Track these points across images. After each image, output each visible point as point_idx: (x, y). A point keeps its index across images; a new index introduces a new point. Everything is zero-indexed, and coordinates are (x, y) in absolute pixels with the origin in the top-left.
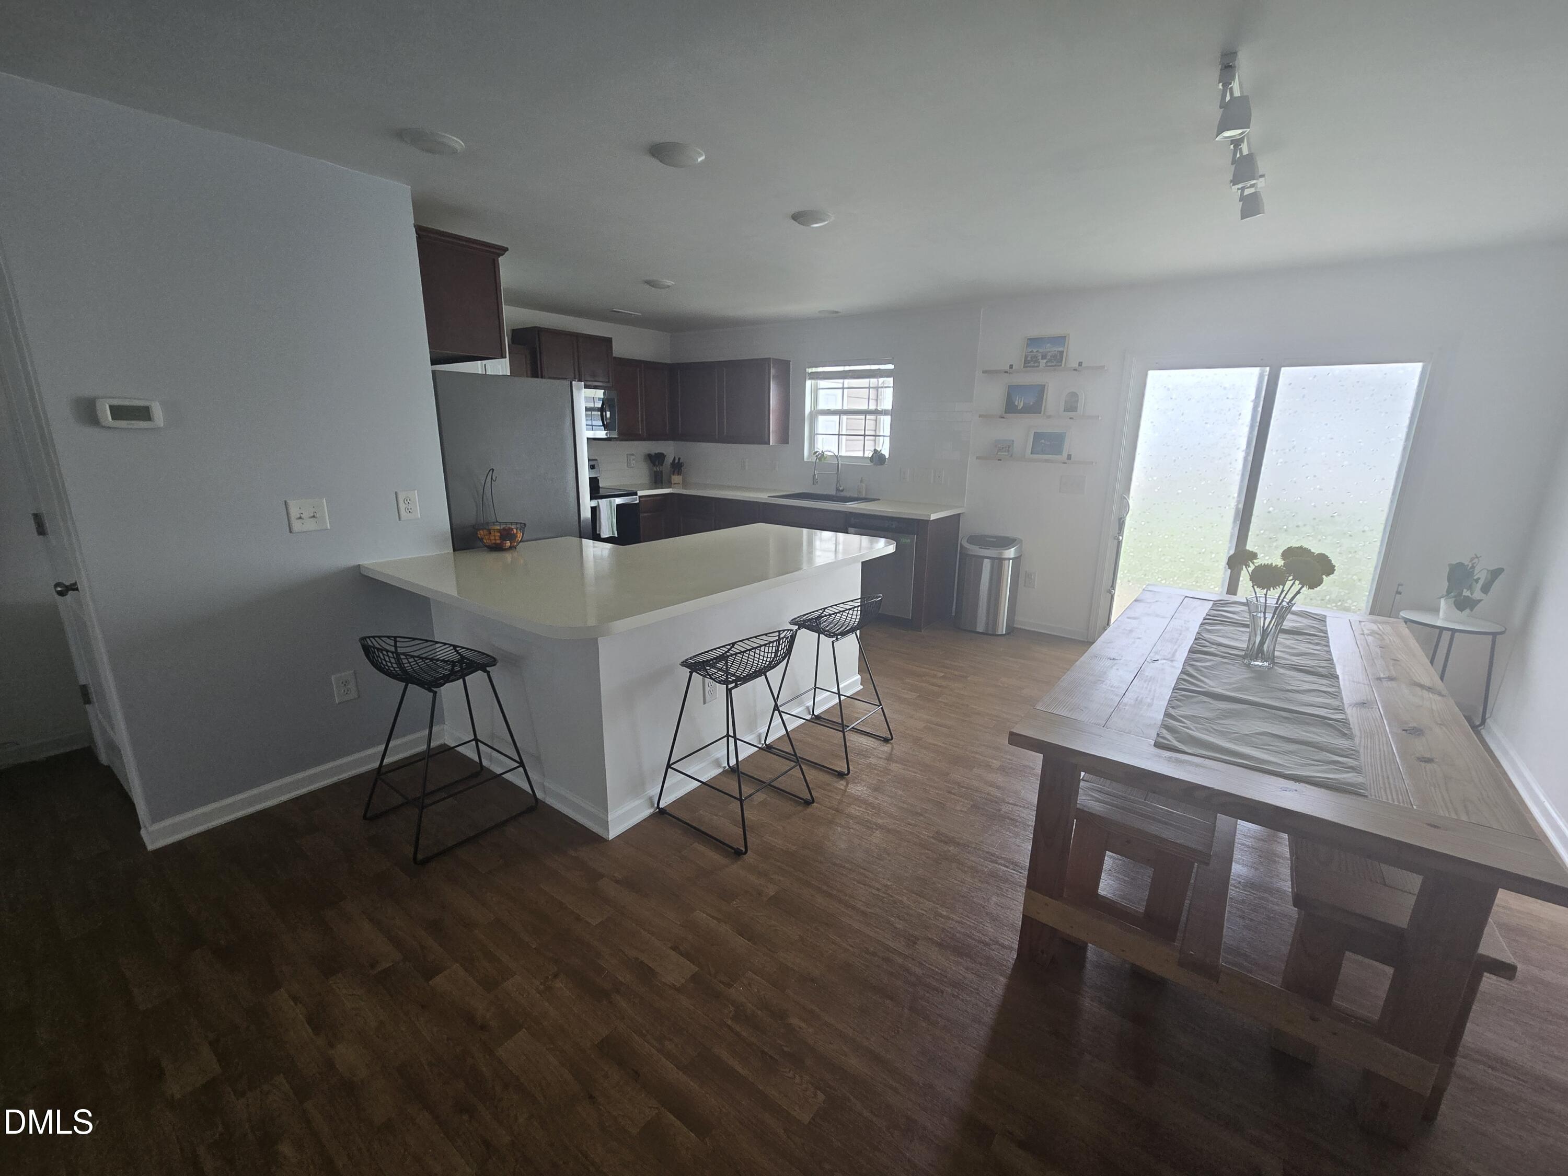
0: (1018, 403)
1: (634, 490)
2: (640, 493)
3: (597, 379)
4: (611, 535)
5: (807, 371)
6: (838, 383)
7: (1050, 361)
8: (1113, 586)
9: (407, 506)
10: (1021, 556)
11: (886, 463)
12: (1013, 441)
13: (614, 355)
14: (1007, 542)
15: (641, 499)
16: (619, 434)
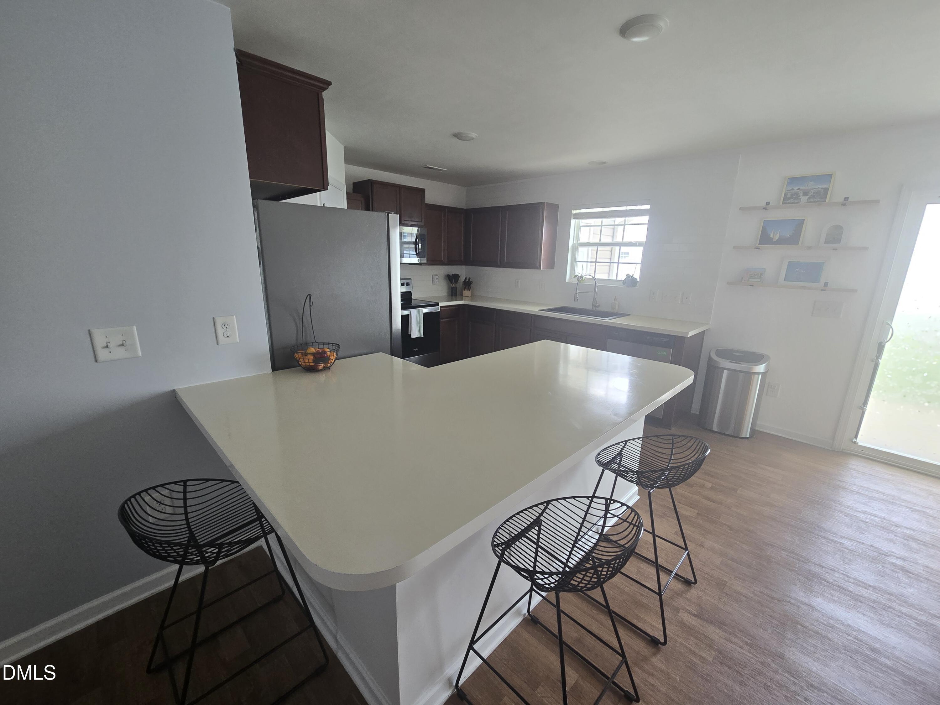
0: (773, 236)
1: (437, 301)
2: (441, 304)
3: (413, 219)
4: (419, 336)
5: (572, 212)
6: (598, 221)
7: (813, 197)
8: (865, 403)
9: (225, 330)
10: (768, 371)
11: (637, 286)
12: (765, 269)
13: (426, 203)
14: (758, 358)
15: (442, 309)
16: (428, 260)
